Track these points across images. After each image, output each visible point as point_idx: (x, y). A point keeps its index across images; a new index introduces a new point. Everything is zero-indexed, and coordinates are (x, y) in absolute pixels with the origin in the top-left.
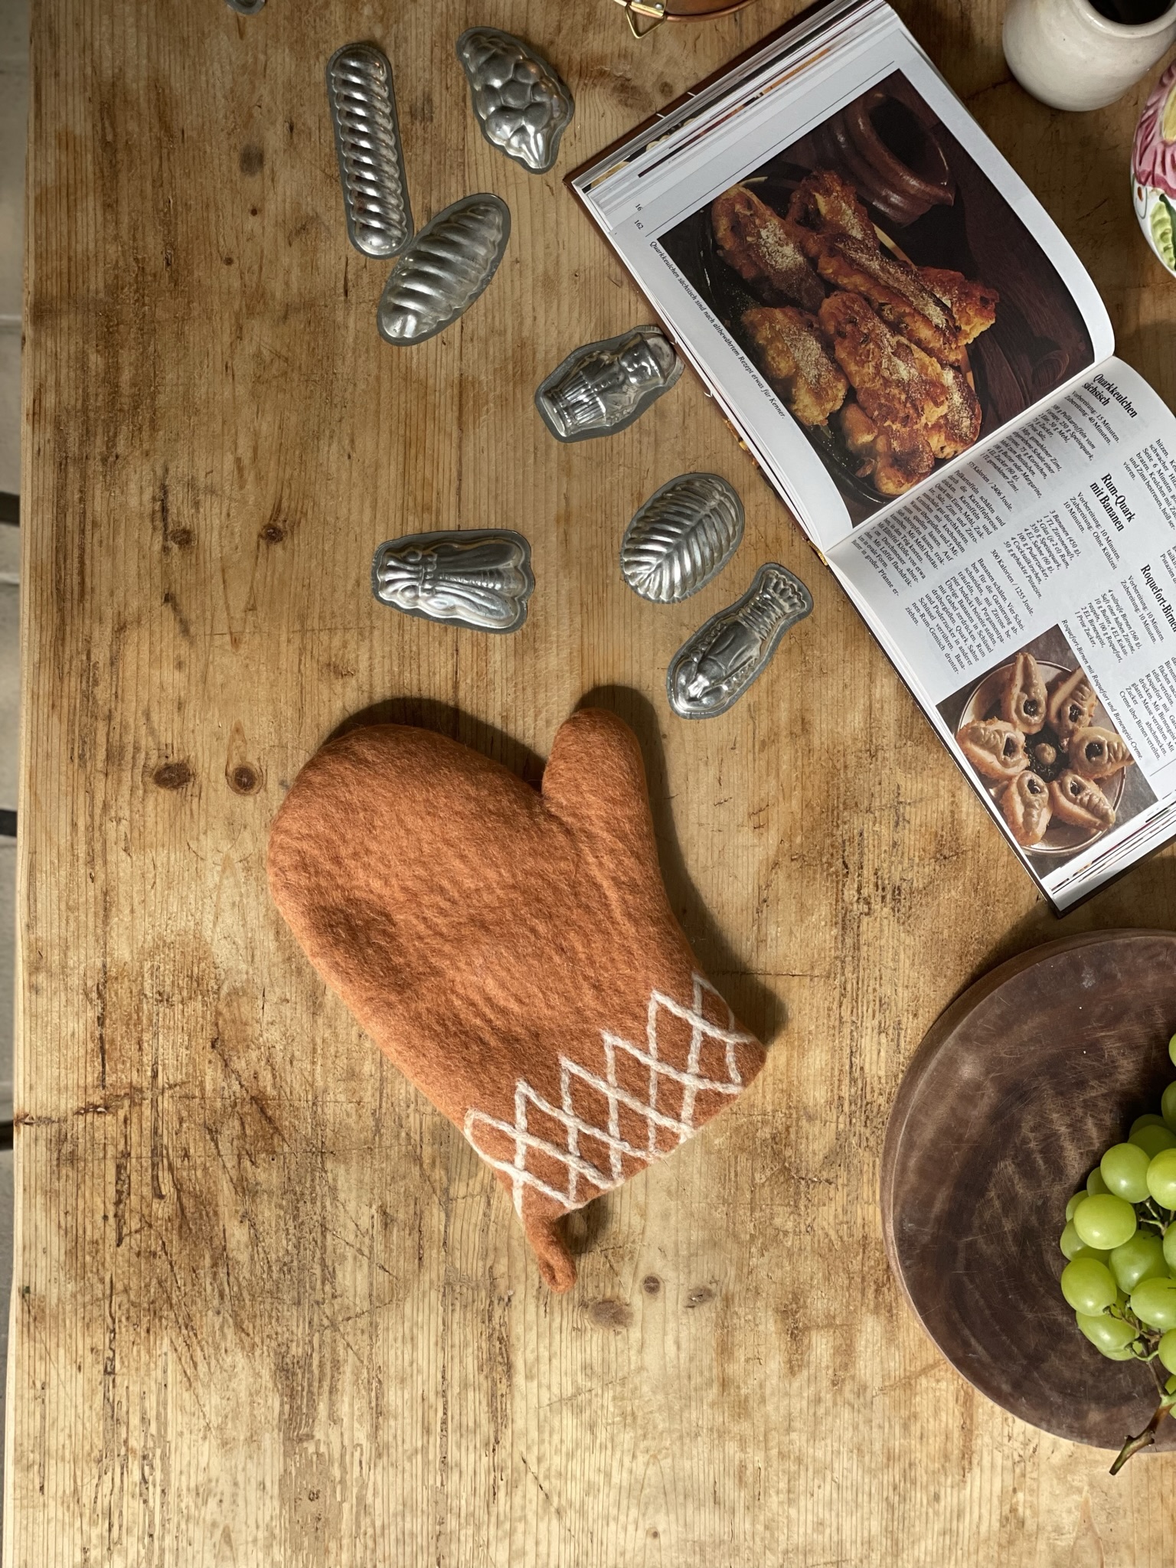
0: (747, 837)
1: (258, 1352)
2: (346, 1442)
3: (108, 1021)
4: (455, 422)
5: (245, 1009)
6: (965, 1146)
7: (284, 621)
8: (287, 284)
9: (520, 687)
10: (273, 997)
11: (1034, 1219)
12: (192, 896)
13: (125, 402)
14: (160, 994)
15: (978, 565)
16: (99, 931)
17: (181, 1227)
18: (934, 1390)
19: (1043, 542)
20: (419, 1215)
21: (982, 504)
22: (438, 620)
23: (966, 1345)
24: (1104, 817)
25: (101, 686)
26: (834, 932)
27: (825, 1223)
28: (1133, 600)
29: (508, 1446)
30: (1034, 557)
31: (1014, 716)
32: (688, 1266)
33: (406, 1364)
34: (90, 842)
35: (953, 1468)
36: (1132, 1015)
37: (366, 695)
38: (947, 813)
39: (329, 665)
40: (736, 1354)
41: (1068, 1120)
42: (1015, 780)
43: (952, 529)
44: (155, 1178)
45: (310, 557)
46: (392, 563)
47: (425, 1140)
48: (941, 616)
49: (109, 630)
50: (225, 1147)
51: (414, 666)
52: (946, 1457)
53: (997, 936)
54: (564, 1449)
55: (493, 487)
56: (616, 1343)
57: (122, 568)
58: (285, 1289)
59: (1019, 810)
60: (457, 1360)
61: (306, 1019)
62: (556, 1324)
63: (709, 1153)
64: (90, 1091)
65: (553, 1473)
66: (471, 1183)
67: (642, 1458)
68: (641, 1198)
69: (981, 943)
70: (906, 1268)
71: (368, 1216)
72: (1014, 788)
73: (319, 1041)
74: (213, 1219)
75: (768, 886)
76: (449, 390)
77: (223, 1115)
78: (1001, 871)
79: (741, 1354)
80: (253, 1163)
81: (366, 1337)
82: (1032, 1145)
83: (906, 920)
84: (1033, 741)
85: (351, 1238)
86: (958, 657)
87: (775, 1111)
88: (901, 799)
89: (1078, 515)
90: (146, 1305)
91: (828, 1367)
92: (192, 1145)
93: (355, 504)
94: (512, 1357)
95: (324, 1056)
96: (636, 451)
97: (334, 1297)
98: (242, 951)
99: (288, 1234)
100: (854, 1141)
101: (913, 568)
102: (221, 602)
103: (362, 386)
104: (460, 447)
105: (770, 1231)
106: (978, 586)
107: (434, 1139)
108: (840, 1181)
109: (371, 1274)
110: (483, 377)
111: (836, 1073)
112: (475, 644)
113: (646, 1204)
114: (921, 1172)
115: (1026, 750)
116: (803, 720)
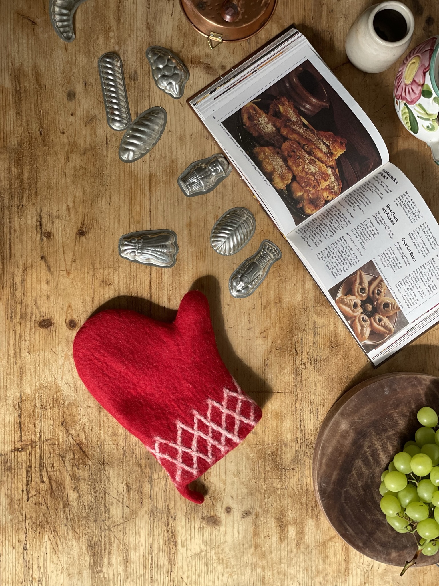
0: (260, 341)
1: (81, 540)
2: (115, 573)
3: (22, 417)
4: (148, 190)
5: (74, 410)
6: (343, 455)
7: (86, 265)
8: (85, 141)
9: (174, 288)
10: (84, 406)
11: (369, 481)
12: (53, 368)
13: (26, 185)
14: (42, 406)
15: (342, 238)
16: (19, 382)
17: (51, 493)
18: (334, 546)
19: (365, 229)
20: (141, 486)
21: (343, 216)
22: (143, 264)
23: (346, 529)
24: (390, 330)
25: (18, 291)
26: (293, 376)
27: (292, 485)
28: (399, 250)
29: (176, 573)
30: (362, 235)
31: (357, 294)
32: (242, 503)
33: (137, 543)
34: (15, 349)
35: (342, 575)
36: (403, 404)
37: (117, 292)
38: (333, 331)
39: (103, 281)
40: (260, 535)
41: (381, 444)
42: (357, 318)
43: (332, 226)
44: (41, 475)
45: (96, 241)
46: (126, 243)
47: (143, 458)
48: (329, 257)
49: (21, 270)
50: (67, 463)
51: (135, 281)
52: (339, 571)
53: (353, 376)
54: (197, 573)
55: (163, 214)
56: (215, 532)
57: (25, 247)
58: (91, 515)
59: (359, 328)
60: (156, 541)
61: (97, 414)
62: (193, 526)
63: (248, 459)
64: (16, 443)
65: (193, 582)
66: (160, 473)
67: (226, 575)
68: (223, 478)
69: (346, 378)
70: (323, 501)
71: (121, 487)
72: (357, 320)
73: (102, 422)
74: (63, 490)
75: (268, 359)
76: (146, 179)
77: (66, 451)
78: (353, 352)
79: (262, 535)
80: (78, 468)
81: (122, 533)
82: (368, 453)
83: (319, 371)
84: (363, 303)
85: (115, 496)
86: (335, 272)
87: (272, 443)
88: (316, 326)
89: (378, 220)
90: (38, 523)
91: (294, 539)
92: (55, 462)
93: (112, 221)
94: (177, 539)
95: (104, 427)
96: (215, 200)
97: (109, 518)
98: (73, 389)
99: (91, 495)
100: (302, 454)
101: (318, 240)
102: (63, 259)
103: (113, 178)
104: (150, 199)
105: (272, 488)
106: (342, 246)
107: (146, 457)
108: (297, 469)
109: (123, 509)
110: (158, 174)
111: (295, 428)
112: (157, 272)
113: (225, 479)
114: (327, 464)
115: (361, 306)
116: (279, 297)
